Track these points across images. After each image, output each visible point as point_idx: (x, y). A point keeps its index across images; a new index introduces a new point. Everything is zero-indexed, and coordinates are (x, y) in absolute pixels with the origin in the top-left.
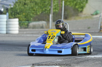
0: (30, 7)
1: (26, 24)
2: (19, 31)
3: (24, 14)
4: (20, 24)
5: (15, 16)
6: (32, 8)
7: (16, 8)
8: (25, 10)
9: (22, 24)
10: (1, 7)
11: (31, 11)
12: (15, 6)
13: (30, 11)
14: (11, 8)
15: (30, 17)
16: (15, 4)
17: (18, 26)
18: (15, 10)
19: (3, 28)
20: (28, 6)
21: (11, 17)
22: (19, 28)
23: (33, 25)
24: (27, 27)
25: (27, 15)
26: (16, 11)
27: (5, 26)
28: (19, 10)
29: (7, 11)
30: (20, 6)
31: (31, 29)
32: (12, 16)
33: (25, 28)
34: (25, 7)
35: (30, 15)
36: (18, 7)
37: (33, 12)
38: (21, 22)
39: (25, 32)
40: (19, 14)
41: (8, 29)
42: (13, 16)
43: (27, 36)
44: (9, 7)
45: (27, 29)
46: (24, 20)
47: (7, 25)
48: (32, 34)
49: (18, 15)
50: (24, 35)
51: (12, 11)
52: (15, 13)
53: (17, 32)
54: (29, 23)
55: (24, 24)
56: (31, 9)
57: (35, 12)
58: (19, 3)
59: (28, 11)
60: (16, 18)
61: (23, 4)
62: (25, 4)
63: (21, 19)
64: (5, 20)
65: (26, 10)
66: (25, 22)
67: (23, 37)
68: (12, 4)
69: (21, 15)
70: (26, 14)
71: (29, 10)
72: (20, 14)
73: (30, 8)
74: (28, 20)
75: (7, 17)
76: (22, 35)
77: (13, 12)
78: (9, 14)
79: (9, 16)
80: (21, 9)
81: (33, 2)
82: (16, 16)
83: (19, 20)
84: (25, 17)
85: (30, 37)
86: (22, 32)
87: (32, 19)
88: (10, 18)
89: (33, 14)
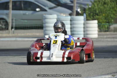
0: (111, 6)
1: (106, 26)
2: (99, 35)
3: (104, 15)
4: (99, 26)
5: (93, 17)
6: (113, 8)
7: (95, 8)
8: (104, 10)
9: (101, 26)
10: (77, 7)
11: (112, 11)
12: (93, 6)
13: (110, 12)
14: (89, 9)
15: (111, 19)
16: (93, 4)
17: (97, 29)
18: (94, 10)
19: (80, 31)
20: (108, 6)
21: (88, 18)
22: (98, 31)
23: (114, 28)
24: (108, 30)
25: (108, 16)
26: (94, 12)
27: (82, 29)
28: (98, 10)
29: (84, 11)
30: (99, 6)
31: (112, 33)
32: (90, 17)
33: (105, 31)
34: (104, 7)
35: (110, 16)
36: (96, 7)
37: (114, 12)
38: (100, 24)
39: (105, 36)
40: (98, 15)
41: (85, 32)
42: (92, 17)
43: (108, 41)
44: (87, 7)
45: (108, 33)
46: (104, 23)
47: (84, 28)
48: (113, 38)
49: (97, 17)
50: (104, 40)
51: (90, 11)
52: (93, 13)
53: (96, 36)
54: (110, 25)
55: (104, 26)
56: (111, 10)
57: (116, 13)
58: (98, 3)
59: (108, 11)
60: (95, 19)
61: (103, 3)
62: (105, 3)
63: (101, 21)
64: (83, 22)
65: (106, 10)
66: (105, 24)
67: (103, 41)
68: (90, 3)
69: (101, 17)
70: (106, 15)
71: (110, 10)
72: (100, 15)
73: (110, 8)
74: (108, 22)
75: (84, 18)
76: (102, 40)
77: (91, 13)
78: (86, 15)
79: (86, 17)
80: (101, 9)
81: (114, 2)
82: (95, 17)
83: (99, 22)
84: (105, 19)
85: (111, 41)
86: (102, 36)
87: (113, 20)
88: (87, 20)
89: (114, 14)
